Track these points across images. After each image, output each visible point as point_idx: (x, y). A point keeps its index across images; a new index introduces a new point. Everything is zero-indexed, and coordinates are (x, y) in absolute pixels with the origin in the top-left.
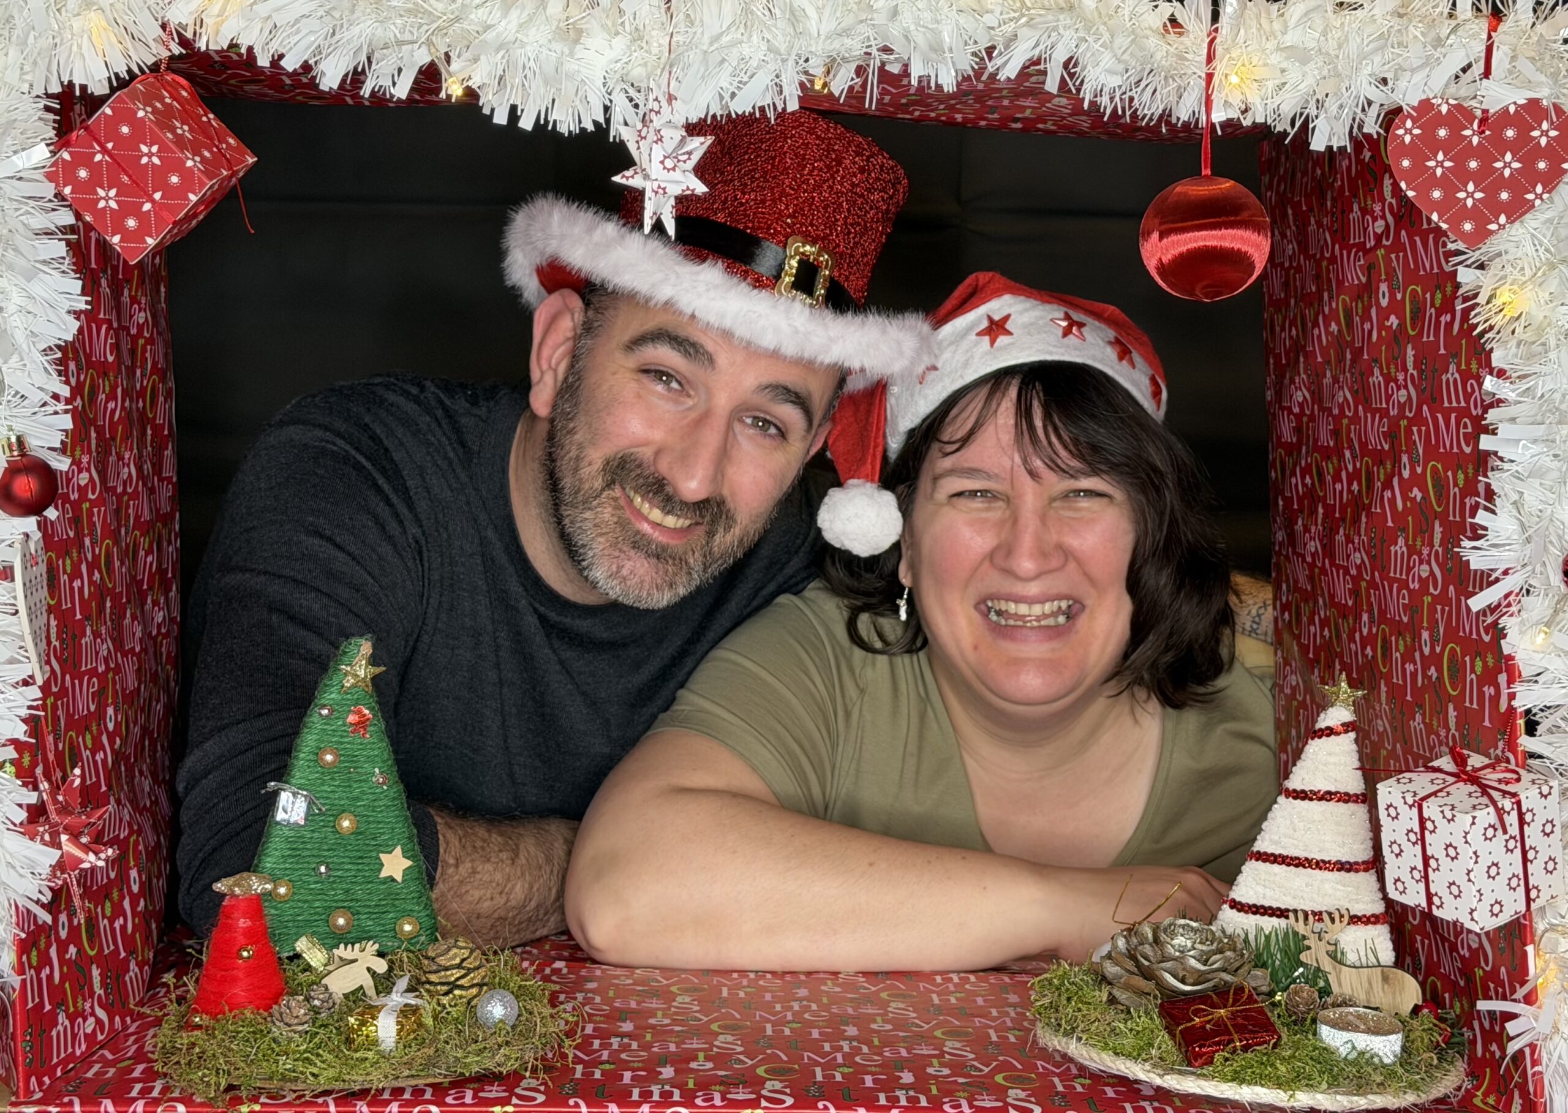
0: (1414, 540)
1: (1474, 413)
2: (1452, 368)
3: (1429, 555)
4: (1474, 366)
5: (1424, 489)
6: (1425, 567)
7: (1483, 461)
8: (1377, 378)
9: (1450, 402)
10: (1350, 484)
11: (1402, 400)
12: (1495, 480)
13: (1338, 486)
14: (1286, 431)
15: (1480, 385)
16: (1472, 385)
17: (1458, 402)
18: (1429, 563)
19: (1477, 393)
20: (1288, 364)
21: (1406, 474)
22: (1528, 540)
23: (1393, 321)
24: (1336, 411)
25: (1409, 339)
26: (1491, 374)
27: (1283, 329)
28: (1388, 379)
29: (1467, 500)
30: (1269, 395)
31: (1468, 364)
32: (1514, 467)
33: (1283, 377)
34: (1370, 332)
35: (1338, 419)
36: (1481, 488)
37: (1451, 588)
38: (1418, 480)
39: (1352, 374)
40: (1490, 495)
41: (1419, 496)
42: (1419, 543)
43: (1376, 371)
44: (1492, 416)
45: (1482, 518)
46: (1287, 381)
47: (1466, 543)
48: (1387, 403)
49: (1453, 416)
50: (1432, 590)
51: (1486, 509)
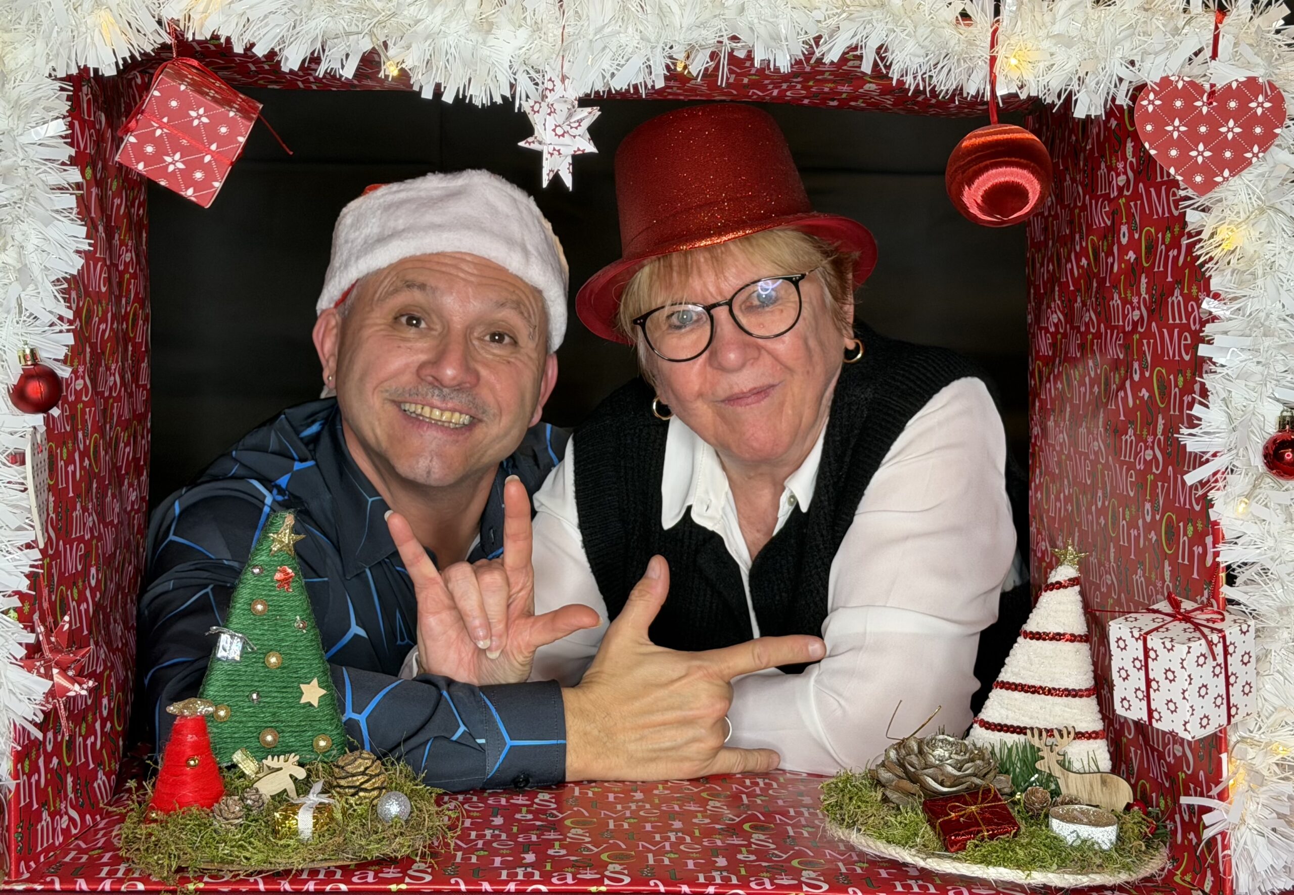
0: (1141, 431)
1: (1193, 328)
2: (1177, 292)
3: (1153, 443)
4: (1194, 290)
5: (1150, 390)
6: (1149, 452)
7: (1199, 365)
8: (1116, 301)
9: (1174, 319)
10: (1092, 387)
11: (1136, 319)
12: (1209, 381)
13: (1083, 389)
14: (1044, 345)
15: (1199, 306)
16: (1192, 306)
17: (1181, 319)
18: (1153, 449)
19: (1196, 312)
20: (1045, 293)
21: (1136, 377)
22: (1234, 430)
23: (1131, 256)
24: (1083, 329)
25: (1143, 270)
26: (1208, 296)
27: (1042, 265)
28: (1125, 302)
29: (1185, 398)
30: (1030, 318)
31: (1190, 289)
32: (1225, 371)
33: (1041, 303)
34: (1112, 265)
35: (1083, 335)
36: (1197, 387)
37: (1170, 468)
38: (1145, 382)
39: (1097, 299)
40: (1204, 393)
41: (1147, 395)
42: (1145, 433)
43: (1116, 296)
44: (1209, 329)
45: (1197, 410)
46: (1044, 307)
47: (1184, 431)
48: (1124, 322)
49: (1176, 331)
50: (1154, 470)
51: (1201, 403)
